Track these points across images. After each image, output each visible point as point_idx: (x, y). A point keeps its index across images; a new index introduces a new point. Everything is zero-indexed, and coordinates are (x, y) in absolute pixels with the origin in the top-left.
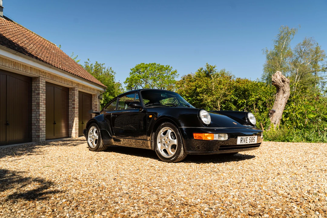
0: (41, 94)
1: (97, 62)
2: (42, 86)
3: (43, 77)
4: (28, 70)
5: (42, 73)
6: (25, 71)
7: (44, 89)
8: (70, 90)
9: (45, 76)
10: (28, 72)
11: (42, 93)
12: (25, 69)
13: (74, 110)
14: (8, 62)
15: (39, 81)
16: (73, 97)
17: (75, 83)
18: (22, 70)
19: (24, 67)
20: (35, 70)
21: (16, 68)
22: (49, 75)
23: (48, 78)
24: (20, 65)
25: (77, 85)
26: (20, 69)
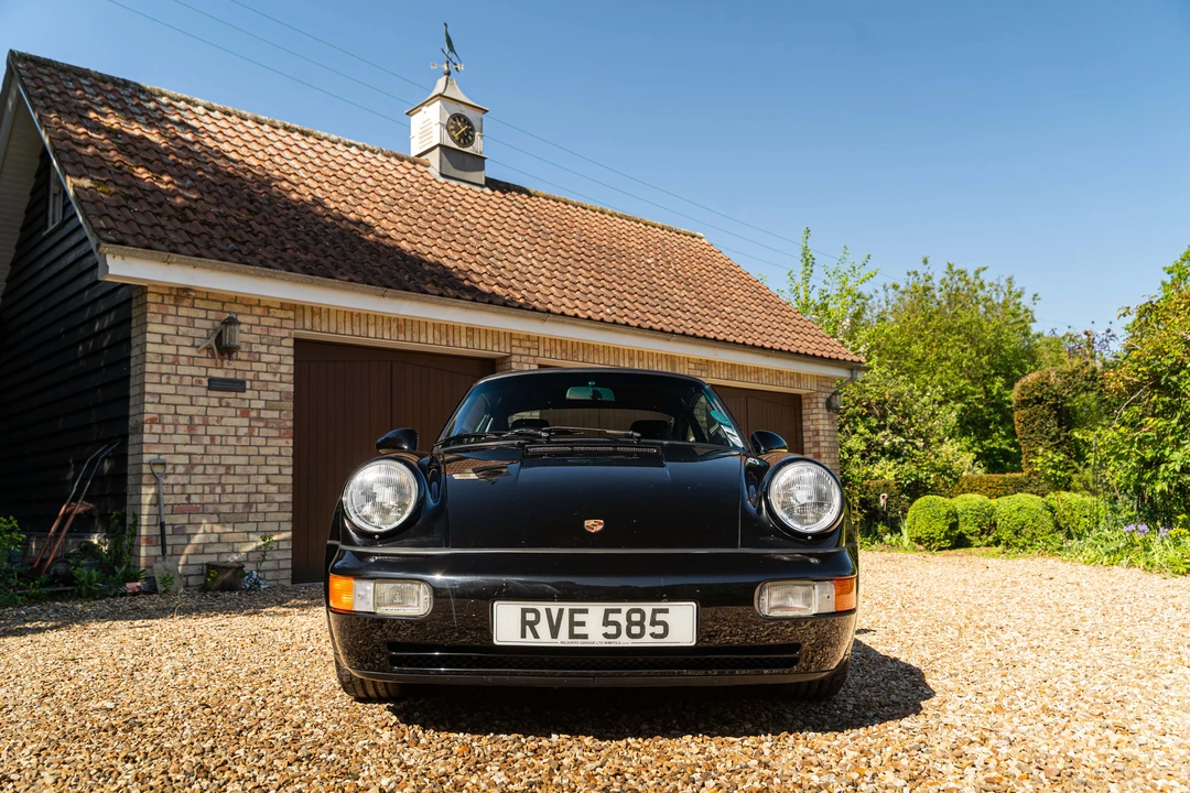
1: (950, 266)
3: (529, 355)
4: (457, 338)
5: (520, 340)
6: (444, 342)
9: (538, 349)
10: (457, 343)
12: (447, 335)
14: (375, 323)
17: (686, 362)
18: (430, 340)
19: (443, 329)
20: (490, 336)
21: (408, 339)
22: (553, 345)
23: (548, 355)
24: (423, 326)
25: (698, 367)
26: (423, 339)
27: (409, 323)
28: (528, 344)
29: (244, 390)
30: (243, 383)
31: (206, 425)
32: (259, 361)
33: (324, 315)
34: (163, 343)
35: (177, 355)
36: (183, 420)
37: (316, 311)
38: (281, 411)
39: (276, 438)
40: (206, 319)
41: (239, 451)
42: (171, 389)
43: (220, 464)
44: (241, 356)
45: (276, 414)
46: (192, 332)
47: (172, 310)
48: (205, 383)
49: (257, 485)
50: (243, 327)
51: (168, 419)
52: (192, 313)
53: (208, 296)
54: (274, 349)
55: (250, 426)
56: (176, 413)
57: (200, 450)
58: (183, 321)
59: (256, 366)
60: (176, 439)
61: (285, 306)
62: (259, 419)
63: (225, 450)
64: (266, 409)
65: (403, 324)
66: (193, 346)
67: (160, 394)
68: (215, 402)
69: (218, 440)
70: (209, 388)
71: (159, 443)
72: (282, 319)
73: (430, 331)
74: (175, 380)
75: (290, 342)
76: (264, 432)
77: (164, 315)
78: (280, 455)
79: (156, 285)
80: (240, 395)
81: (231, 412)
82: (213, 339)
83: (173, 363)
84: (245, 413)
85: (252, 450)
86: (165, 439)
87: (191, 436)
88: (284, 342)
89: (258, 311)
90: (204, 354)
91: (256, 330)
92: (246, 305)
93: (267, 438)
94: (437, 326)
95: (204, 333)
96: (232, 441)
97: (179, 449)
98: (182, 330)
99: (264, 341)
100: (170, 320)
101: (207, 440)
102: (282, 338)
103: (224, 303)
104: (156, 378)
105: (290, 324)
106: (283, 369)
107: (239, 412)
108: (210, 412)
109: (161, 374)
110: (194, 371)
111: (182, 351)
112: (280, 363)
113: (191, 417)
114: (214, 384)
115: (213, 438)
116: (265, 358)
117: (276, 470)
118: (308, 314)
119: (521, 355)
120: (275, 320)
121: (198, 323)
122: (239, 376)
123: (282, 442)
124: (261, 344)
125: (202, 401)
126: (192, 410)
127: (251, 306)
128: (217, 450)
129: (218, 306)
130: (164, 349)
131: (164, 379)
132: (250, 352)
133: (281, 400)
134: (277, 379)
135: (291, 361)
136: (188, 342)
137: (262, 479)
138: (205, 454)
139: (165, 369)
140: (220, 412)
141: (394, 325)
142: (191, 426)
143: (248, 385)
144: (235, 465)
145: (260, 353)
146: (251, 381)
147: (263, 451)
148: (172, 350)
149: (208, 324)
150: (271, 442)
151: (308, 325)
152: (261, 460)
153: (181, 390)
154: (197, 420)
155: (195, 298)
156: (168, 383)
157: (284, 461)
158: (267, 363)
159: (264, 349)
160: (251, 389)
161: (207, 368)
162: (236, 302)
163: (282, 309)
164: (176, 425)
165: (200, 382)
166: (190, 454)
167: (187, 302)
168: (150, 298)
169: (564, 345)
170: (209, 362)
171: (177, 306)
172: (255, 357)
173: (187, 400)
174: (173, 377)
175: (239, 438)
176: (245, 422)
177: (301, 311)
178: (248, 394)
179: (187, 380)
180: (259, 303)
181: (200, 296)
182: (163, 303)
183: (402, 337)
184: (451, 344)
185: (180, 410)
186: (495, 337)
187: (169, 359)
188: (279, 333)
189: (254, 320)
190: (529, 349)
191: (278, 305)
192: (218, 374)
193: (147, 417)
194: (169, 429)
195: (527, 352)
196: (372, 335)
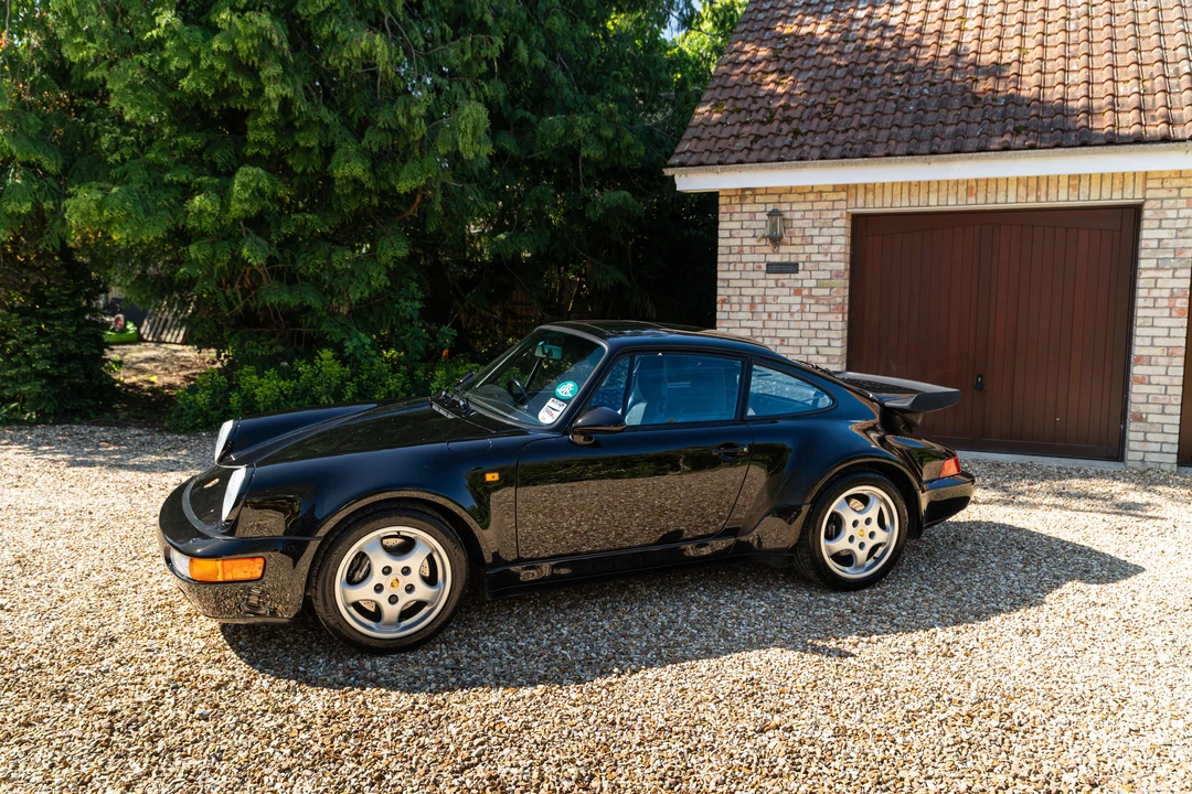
2: (1160, 240)
3: (1179, 197)
4: (1053, 191)
5: (1163, 180)
6: (1032, 197)
7: (1177, 250)
10: (1053, 196)
11: (1157, 268)
12: (1038, 189)
14: (938, 190)
19: (1032, 183)
21: (982, 200)
24: (1003, 184)
26: (1002, 199)
27: (982, 184)
28: (1178, 182)
29: (797, 271)
30: (796, 265)
31: (764, 303)
32: (812, 244)
33: (878, 191)
34: (731, 237)
35: (742, 246)
36: (747, 300)
37: (869, 188)
38: (831, 288)
39: (826, 313)
40: (765, 211)
41: (792, 325)
42: (737, 275)
43: (776, 337)
44: (794, 241)
45: (826, 292)
46: (754, 225)
47: (738, 208)
48: (764, 268)
49: (807, 355)
50: (798, 215)
51: (735, 300)
52: (753, 208)
53: (767, 191)
54: (825, 231)
55: (802, 304)
56: (741, 295)
57: (759, 324)
58: (746, 216)
59: (808, 249)
60: (741, 316)
61: (835, 189)
62: (810, 296)
63: (781, 325)
64: (817, 287)
65: (972, 187)
66: (754, 236)
67: (728, 280)
68: (772, 283)
69: (774, 316)
70: (768, 272)
71: (729, 319)
72: (834, 201)
73: (1012, 189)
74: (740, 267)
75: (846, 222)
76: (815, 308)
77: (731, 214)
78: (829, 329)
79: (724, 190)
80: (793, 276)
81: (786, 291)
82: (768, 229)
83: (739, 253)
84: (798, 292)
85: (804, 325)
86: (732, 316)
87: (753, 313)
88: (836, 223)
89: (811, 197)
90: (763, 242)
91: (809, 215)
92: (800, 194)
93: (817, 313)
95: (763, 224)
96: (786, 316)
97: (744, 324)
98: (746, 224)
99: (817, 224)
100: (736, 216)
101: (765, 316)
102: (834, 219)
104: (725, 267)
105: (843, 205)
106: (834, 249)
107: (792, 292)
108: (768, 292)
109: (730, 263)
110: (755, 258)
111: (746, 242)
112: (831, 244)
113: (753, 297)
114: (773, 268)
115: (770, 314)
116: (817, 240)
117: (825, 343)
118: (861, 192)
119: (1162, 200)
120: (827, 204)
121: (758, 216)
122: (793, 259)
123: (831, 317)
124: (814, 227)
125: (762, 283)
126: (753, 292)
127: (805, 193)
128: (773, 324)
129: (775, 198)
130: (732, 242)
131: (732, 267)
132: (803, 236)
133: (831, 279)
134: (828, 258)
135: (843, 240)
136: (750, 234)
137: (813, 350)
138: (764, 328)
139: (732, 258)
140: (776, 292)
141: (962, 189)
142: (753, 305)
143: (801, 266)
144: (788, 338)
145: (812, 236)
146: (803, 262)
147: (813, 325)
148: (737, 242)
149: (766, 216)
150: (821, 317)
151: (861, 202)
152: (812, 333)
153: (744, 275)
154: (757, 300)
155: (754, 195)
156: (735, 270)
157: (832, 335)
158: (819, 245)
159: (816, 232)
160: (803, 270)
161: (766, 254)
162: (791, 192)
163: (834, 191)
164: (740, 304)
165: (760, 267)
166: (751, 328)
167: (750, 200)
168: (721, 201)
170: (766, 250)
171: (742, 204)
172: (807, 240)
173: (749, 283)
174: (738, 265)
175: (792, 314)
176: (798, 299)
177: (854, 191)
178: (801, 275)
179: (750, 267)
180: (812, 189)
181: (758, 192)
182: (730, 203)
183: (972, 200)
184: (1043, 198)
185: (744, 291)
186: (1117, 182)
187: (735, 250)
188: (831, 215)
189: (808, 206)
190: (1179, 189)
191: (831, 189)
192: (775, 259)
193: (719, 298)
194: (736, 308)
195: (1175, 193)
196: (934, 203)
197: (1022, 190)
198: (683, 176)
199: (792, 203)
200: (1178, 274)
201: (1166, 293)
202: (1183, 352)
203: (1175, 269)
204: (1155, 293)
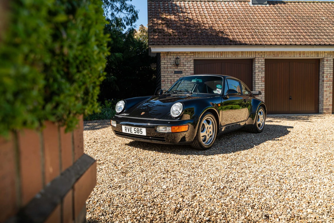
0: (256, 73)
2: (259, 66)
3: (262, 57)
4: (238, 55)
5: (259, 53)
6: (234, 56)
7: (262, 68)
8: (321, 61)
9: (265, 55)
10: (238, 56)
11: (259, 72)
12: (235, 54)
13: (323, 84)
14: (214, 54)
15: (255, 61)
16: (323, 69)
17: (323, 53)
18: (230, 56)
19: (234, 53)
20: (248, 53)
21: (224, 57)
22: (270, 53)
23: (268, 56)
24: (228, 53)
25: (329, 54)
26: (228, 56)
27: (224, 53)
28: (261, 54)
29: (182, 73)
30: (182, 71)
31: (174, 81)
32: (185, 66)
33: (201, 53)
34: (165, 64)
35: (168, 67)
37: (199, 53)
40: (173, 58)
42: (167, 74)
44: (181, 65)
46: (170, 61)
47: (166, 57)
48: (174, 72)
50: (182, 59)
51: (166, 81)
52: (170, 57)
53: (174, 53)
54: (189, 63)
56: (168, 79)
58: (168, 59)
59: (185, 67)
60: (168, 85)
61: (191, 53)
65: (222, 53)
66: (171, 64)
67: (164, 76)
68: (176, 76)
70: (175, 73)
71: (165, 86)
72: (190, 56)
73: (230, 54)
74: (167, 72)
75: (193, 61)
77: (164, 58)
79: (162, 52)
80: (181, 74)
82: (175, 62)
86: (166, 85)
87: (171, 84)
88: (191, 61)
89: (185, 55)
90: (173, 66)
91: (185, 59)
92: (182, 54)
94: (232, 52)
95: (173, 61)
98: (168, 61)
99: (186, 61)
100: (166, 59)
102: (191, 60)
103: (177, 54)
104: (163, 72)
105: (193, 57)
106: (191, 67)
108: (175, 78)
109: (165, 71)
110: (171, 70)
111: (169, 66)
112: (190, 66)
113: (171, 80)
114: (176, 72)
116: (187, 65)
118: (197, 54)
119: (259, 57)
120: (189, 56)
121: (172, 59)
122: (181, 70)
124: (186, 62)
125: (173, 76)
126: (171, 78)
127: (183, 54)
129: (176, 55)
130: (165, 66)
131: (165, 72)
132: (183, 64)
134: (190, 70)
135: (193, 65)
136: (170, 64)
139: (165, 70)
140: (177, 78)
141: (220, 54)
143: (183, 72)
145: (186, 64)
146: (184, 71)
148: (166, 66)
149: (174, 59)
151: (197, 56)
153: (169, 74)
154: (172, 81)
155: (170, 54)
156: (166, 73)
158: (187, 67)
159: (186, 63)
162: (180, 53)
164: (168, 82)
165: (173, 72)
167: (169, 55)
168: (161, 55)
169: (274, 53)
170: (174, 68)
172: (184, 65)
173: (170, 76)
177: (195, 53)
179: (170, 72)
180: (185, 53)
181: (172, 53)
182: (164, 56)
183: (222, 56)
184: (236, 57)
185: (169, 78)
186: (250, 53)
187: (166, 68)
188: (190, 59)
189: (184, 57)
190: (262, 55)
191: (190, 53)
192: (177, 70)
193: (162, 80)
194: (167, 83)
195: (261, 56)
196: (213, 57)
197: (232, 54)
198: (153, 48)
199: (180, 56)
200: (262, 73)
201: (260, 77)
202: (264, 90)
203: (262, 72)
204: (259, 77)
